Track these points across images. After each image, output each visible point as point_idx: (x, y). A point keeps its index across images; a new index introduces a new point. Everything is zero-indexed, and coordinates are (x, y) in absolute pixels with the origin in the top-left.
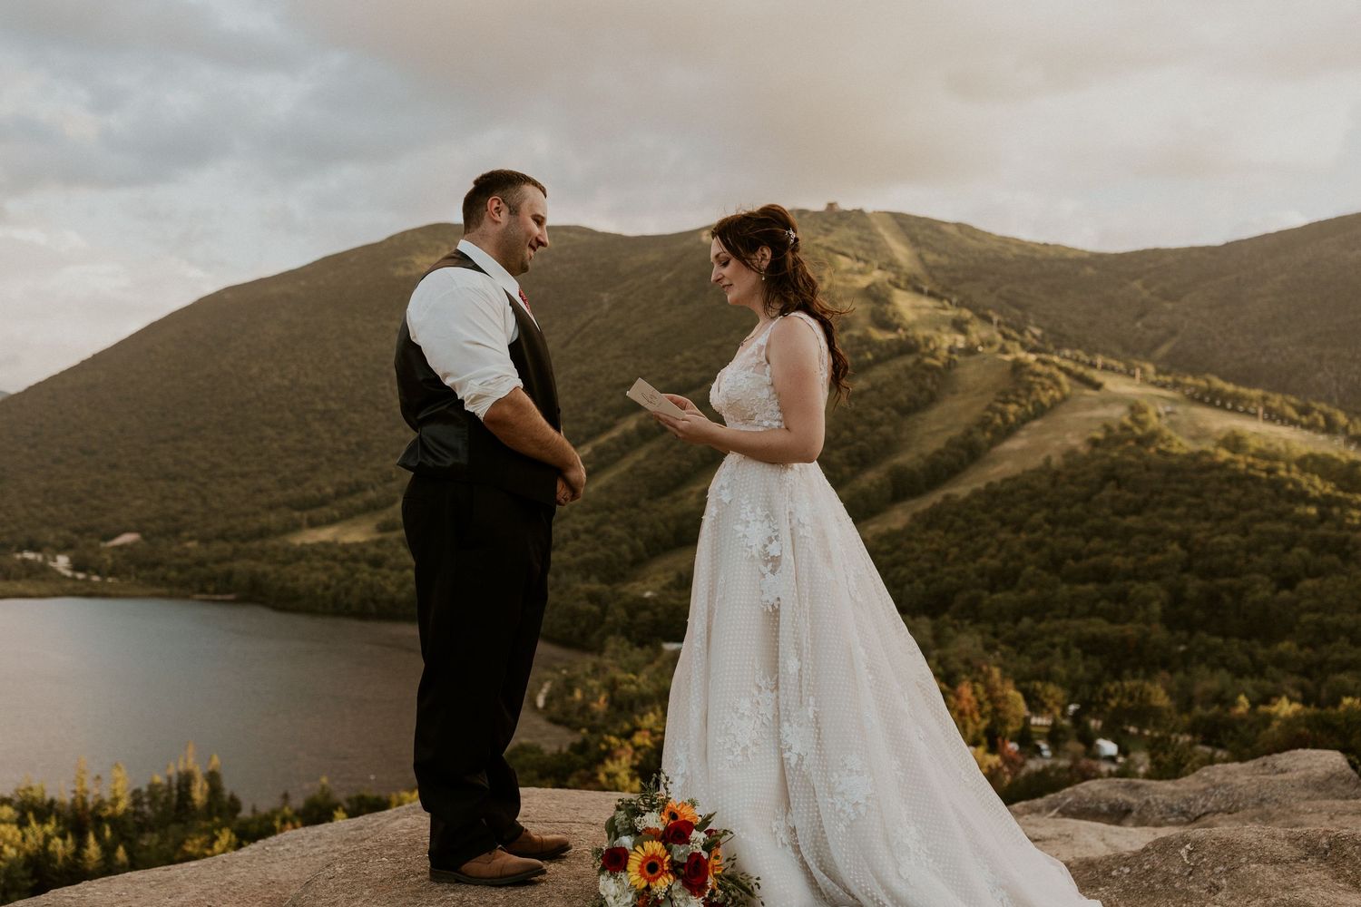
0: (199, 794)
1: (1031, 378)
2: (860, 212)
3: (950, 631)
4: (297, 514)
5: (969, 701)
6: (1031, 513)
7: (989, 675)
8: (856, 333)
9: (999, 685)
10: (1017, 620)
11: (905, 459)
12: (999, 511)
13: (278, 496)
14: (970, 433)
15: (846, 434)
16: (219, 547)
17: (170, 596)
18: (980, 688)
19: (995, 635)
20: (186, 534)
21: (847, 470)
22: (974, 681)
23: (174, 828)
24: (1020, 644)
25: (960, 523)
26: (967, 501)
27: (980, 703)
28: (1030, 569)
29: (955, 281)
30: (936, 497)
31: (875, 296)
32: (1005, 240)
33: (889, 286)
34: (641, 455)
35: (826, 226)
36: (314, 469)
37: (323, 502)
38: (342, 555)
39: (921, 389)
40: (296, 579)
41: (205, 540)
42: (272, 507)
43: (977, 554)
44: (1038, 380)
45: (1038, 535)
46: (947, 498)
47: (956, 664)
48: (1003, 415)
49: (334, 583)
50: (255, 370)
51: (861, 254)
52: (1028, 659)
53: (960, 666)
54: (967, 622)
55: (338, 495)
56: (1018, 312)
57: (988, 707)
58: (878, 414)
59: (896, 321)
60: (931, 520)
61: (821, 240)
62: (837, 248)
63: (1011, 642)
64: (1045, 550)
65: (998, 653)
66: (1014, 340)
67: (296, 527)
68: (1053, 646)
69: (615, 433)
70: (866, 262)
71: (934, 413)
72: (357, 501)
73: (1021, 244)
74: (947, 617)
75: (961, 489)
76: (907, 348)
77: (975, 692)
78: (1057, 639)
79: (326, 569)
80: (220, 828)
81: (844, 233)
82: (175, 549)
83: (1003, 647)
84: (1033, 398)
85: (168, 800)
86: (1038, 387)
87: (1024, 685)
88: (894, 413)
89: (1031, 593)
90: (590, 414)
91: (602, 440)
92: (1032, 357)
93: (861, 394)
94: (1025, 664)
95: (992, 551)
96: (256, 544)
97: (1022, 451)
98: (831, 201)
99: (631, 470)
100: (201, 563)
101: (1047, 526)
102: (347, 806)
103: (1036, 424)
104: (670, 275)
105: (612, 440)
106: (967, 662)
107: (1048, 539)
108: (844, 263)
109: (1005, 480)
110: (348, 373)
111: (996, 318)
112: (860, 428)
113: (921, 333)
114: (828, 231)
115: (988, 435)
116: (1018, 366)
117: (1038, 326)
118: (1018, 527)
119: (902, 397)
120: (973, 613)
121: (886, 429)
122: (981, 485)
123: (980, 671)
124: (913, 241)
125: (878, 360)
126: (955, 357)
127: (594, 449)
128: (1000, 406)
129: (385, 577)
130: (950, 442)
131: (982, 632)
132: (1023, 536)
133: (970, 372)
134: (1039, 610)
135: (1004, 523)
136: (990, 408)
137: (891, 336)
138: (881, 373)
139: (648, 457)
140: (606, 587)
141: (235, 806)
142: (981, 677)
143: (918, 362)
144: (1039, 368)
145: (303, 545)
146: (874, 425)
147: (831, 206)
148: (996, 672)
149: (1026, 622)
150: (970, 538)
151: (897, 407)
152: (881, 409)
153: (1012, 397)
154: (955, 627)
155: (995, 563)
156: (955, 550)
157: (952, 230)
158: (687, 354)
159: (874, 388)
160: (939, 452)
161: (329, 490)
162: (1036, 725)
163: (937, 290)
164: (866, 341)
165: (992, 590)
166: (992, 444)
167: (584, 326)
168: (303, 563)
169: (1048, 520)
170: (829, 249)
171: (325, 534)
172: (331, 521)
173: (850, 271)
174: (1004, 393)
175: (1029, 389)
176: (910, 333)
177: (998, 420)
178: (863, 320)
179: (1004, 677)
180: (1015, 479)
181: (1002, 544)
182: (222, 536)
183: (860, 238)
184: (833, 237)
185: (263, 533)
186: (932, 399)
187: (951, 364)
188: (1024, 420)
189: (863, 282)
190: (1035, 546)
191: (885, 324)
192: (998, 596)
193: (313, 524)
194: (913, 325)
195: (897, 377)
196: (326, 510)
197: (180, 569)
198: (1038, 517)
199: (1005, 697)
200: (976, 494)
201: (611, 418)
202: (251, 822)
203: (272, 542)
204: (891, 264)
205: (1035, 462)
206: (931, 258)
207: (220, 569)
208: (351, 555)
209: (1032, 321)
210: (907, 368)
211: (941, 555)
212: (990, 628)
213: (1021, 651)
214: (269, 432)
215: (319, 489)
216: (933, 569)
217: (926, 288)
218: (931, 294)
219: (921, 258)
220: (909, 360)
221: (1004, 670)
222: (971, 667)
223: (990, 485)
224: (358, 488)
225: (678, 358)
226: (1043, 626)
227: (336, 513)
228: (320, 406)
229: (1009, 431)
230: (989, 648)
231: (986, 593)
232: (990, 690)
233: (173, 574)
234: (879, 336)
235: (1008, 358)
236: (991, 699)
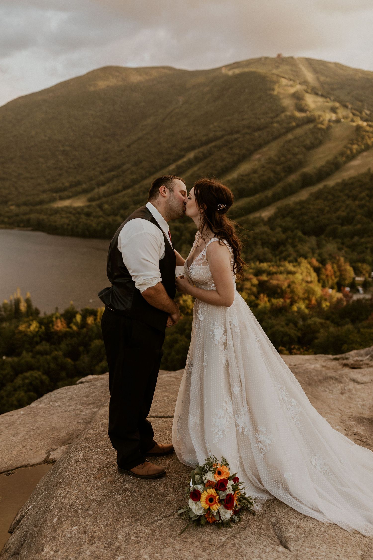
0: (23, 307)
1: (364, 133)
2: (292, 58)
3: (324, 242)
4: (54, 195)
5: (330, 271)
6: (360, 192)
7: (339, 260)
8: (288, 114)
9: (343, 264)
10: (352, 237)
11: (309, 169)
12: (347, 192)
13: (46, 187)
14: (336, 158)
15: (283, 159)
16: (24, 208)
17: (6, 228)
18: (335, 266)
19: (343, 244)
20: (10, 203)
21: (283, 174)
22: (333, 263)
23: (14, 321)
24: (353, 247)
25: (330, 197)
26: (333, 187)
27: (335, 272)
28: (359, 216)
29: (333, 89)
30: (320, 186)
31: (297, 97)
32: (356, 70)
33: (304, 92)
34: (196, 168)
35: (277, 64)
36: (60, 175)
37: (65, 189)
38: (74, 212)
39: (316, 138)
40: (55, 221)
41: (18, 205)
42: (44, 192)
43: (337, 210)
44: (367, 134)
45: (363, 202)
46: (325, 186)
47: (326, 256)
48: (351, 150)
49: (71, 223)
50: (33, 133)
51: (292, 77)
52: (356, 254)
53: (327, 256)
54: (331, 239)
55: (71, 186)
56: (360, 103)
57: (338, 273)
58: (297, 150)
59: (306, 108)
60: (318, 196)
61: (275, 71)
62: (282, 75)
63: (349, 247)
64: (366, 208)
65: (343, 251)
66: (357, 116)
67: (54, 200)
68: (366, 248)
69: (185, 159)
70: (294, 81)
71: (321, 150)
72: (79, 189)
73: (363, 72)
74: (323, 236)
75: (331, 182)
76: (310, 120)
77: (333, 267)
78: (368, 245)
79: (67, 217)
80: (32, 320)
81: (285, 68)
82: (7, 209)
83: (346, 249)
84: (364, 142)
85: (11, 310)
86: (367, 137)
87: (354, 264)
88: (304, 149)
89: (359, 226)
90: (174, 151)
91: (180, 162)
92: (365, 124)
93: (290, 141)
94: (355, 256)
95: (343, 208)
96: (38, 207)
97: (359, 166)
98: (279, 52)
99: (192, 175)
100: (17, 215)
101: (367, 198)
102: (81, 312)
103: (365, 154)
104: (208, 88)
105: (184, 162)
106: (330, 255)
107: (368, 204)
108: (284, 81)
109: (350, 179)
110: (72, 134)
111: (350, 106)
112: (289, 156)
113: (317, 113)
114: (277, 67)
115: (344, 159)
116: (358, 128)
117: (368, 109)
118: (355, 198)
119: (308, 142)
120: (334, 235)
121: (300, 156)
122: (339, 181)
123: (335, 258)
124: (315, 71)
125: (298, 126)
126: (332, 124)
127: (177, 166)
128: (350, 146)
129: (92, 221)
130: (328, 162)
131: (337, 243)
132: (357, 202)
133: (337, 131)
134: (361, 233)
135: (349, 197)
136: (345, 147)
137: (303, 115)
138: (299, 132)
139: (199, 169)
140: (182, 225)
141: (37, 312)
142: (336, 261)
143: (315, 127)
144: (368, 129)
145: (58, 207)
146: (295, 154)
147: (279, 55)
148: (342, 259)
149: (356, 239)
150: (334, 203)
151: (305, 147)
152: (298, 147)
153: (355, 142)
154: (326, 241)
155: (344, 214)
156: (327, 209)
157: (333, 66)
158: (216, 124)
159: (295, 138)
160: (323, 166)
161: (67, 184)
162: (358, 281)
163: (325, 94)
164: (293, 118)
165: (342, 225)
166: (345, 162)
167: (171, 112)
168: (58, 215)
169: (367, 195)
170: (278, 75)
171: (66, 203)
172: (69, 197)
173: (287, 85)
174: (352, 140)
175: (363, 138)
176: (312, 113)
177: (349, 152)
178: (292, 108)
179: (345, 261)
180: (354, 178)
181: (347, 206)
182: (25, 204)
183: (292, 70)
184: (280, 70)
185: (41, 202)
186: (321, 143)
187: (329, 128)
188: (359, 152)
189: (292, 90)
190: (361, 207)
191: (301, 109)
192: (345, 228)
193: (62, 198)
194: (313, 110)
195: (306, 134)
196: (66, 193)
197: (9, 217)
198: (364, 194)
199: (345, 270)
200: (337, 184)
201: (183, 153)
202: (44, 318)
203: (45, 206)
204: (304, 82)
205: (364, 170)
206: (322, 79)
207: (25, 217)
208: (77, 212)
209: (366, 107)
210: (310, 130)
211: (321, 211)
212: (340, 241)
213: (353, 250)
214: (41, 160)
215: (63, 184)
216: (318, 217)
217: (320, 93)
218: (322, 96)
219: (318, 79)
220: (311, 126)
221: (346, 258)
222: (332, 257)
223: (344, 181)
224: (79, 183)
225: (211, 126)
226: (363, 240)
227: (70, 194)
228: (61, 148)
229: (353, 157)
230: (340, 249)
231: (339, 226)
232: (339, 267)
233: (6, 220)
234: (298, 115)
235: (354, 124)
236: (340, 270)
